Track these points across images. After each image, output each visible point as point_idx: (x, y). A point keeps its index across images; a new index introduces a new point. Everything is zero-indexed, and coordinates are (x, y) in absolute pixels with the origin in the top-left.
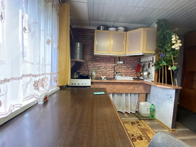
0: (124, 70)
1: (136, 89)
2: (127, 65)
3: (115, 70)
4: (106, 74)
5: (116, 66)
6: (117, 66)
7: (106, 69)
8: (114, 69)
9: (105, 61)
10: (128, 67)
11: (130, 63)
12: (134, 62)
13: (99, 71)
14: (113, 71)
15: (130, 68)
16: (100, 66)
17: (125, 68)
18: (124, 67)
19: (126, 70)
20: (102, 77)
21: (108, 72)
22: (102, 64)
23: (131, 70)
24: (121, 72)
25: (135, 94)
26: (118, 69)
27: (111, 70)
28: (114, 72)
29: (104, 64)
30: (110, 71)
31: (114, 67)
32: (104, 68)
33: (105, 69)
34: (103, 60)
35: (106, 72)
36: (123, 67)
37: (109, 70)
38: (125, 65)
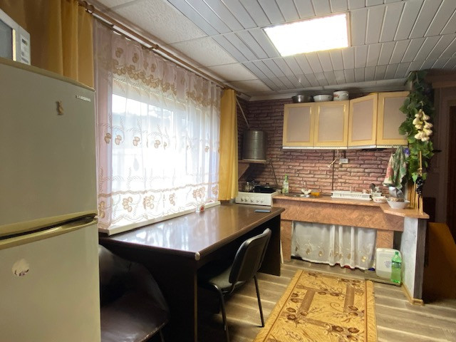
0: (357, 178)
1: (367, 218)
2: (365, 166)
3: (335, 177)
4: (314, 185)
5: (338, 168)
6: (340, 169)
7: (315, 175)
8: (333, 175)
9: (312, 158)
10: (366, 170)
11: (373, 162)
12: (381, 160)
13: (299, 179)
14: (331, 181)
15: (371, 175)
16: (302, 168)
17: (359, 174)
18: (356, 170)
19: (361, 178)
20: (303, 190)
21: (317, 181)
22: (305, 165)
23: (375, 179)
24: (350, 181)
25: (366, 229)
26: (342, 175)
27: (326, 179)
28: (333, 182)
29: (308, 165)
30: (324, 180)
31: (333, 171)
32: (310, 173)
33: (312, 176)
34: (308, 156)
35: (314, 182)
36: (353, 170)
37: (321, 178)
38: (358, 166)
